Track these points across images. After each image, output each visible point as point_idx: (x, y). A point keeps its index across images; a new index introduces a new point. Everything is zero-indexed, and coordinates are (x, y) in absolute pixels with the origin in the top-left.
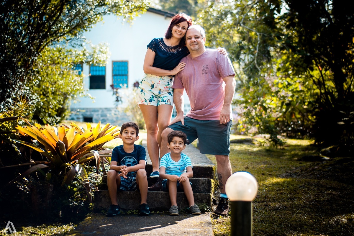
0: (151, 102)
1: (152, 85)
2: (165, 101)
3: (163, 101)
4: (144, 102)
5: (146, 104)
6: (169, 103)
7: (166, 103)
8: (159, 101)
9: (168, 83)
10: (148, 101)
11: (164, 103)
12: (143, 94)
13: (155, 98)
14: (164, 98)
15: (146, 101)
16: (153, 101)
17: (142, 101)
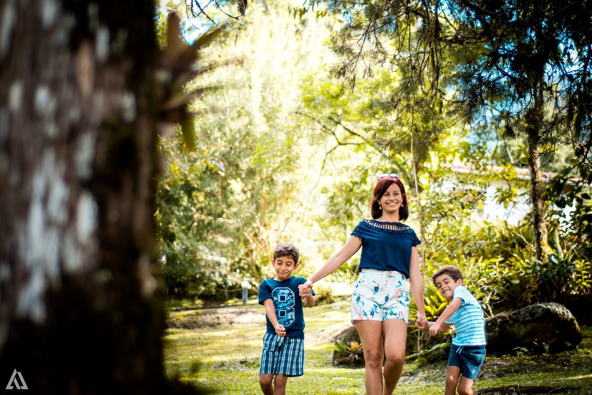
0: (373, 315)
1: (375, 288)
2: (395, 314)
3: (392, 314)
4: (363, 316)
5: (365, 318)
6: (401, 317)
7: (397, 316)
8: (387, 313)
9: (400, 282)
10: (369, 314)
11: (393, 317)
12: (360, 304)
13: (378, 309)
14: (393, 310)
15: (365, 315)
16: (375, 314)
17: (360, 315)
